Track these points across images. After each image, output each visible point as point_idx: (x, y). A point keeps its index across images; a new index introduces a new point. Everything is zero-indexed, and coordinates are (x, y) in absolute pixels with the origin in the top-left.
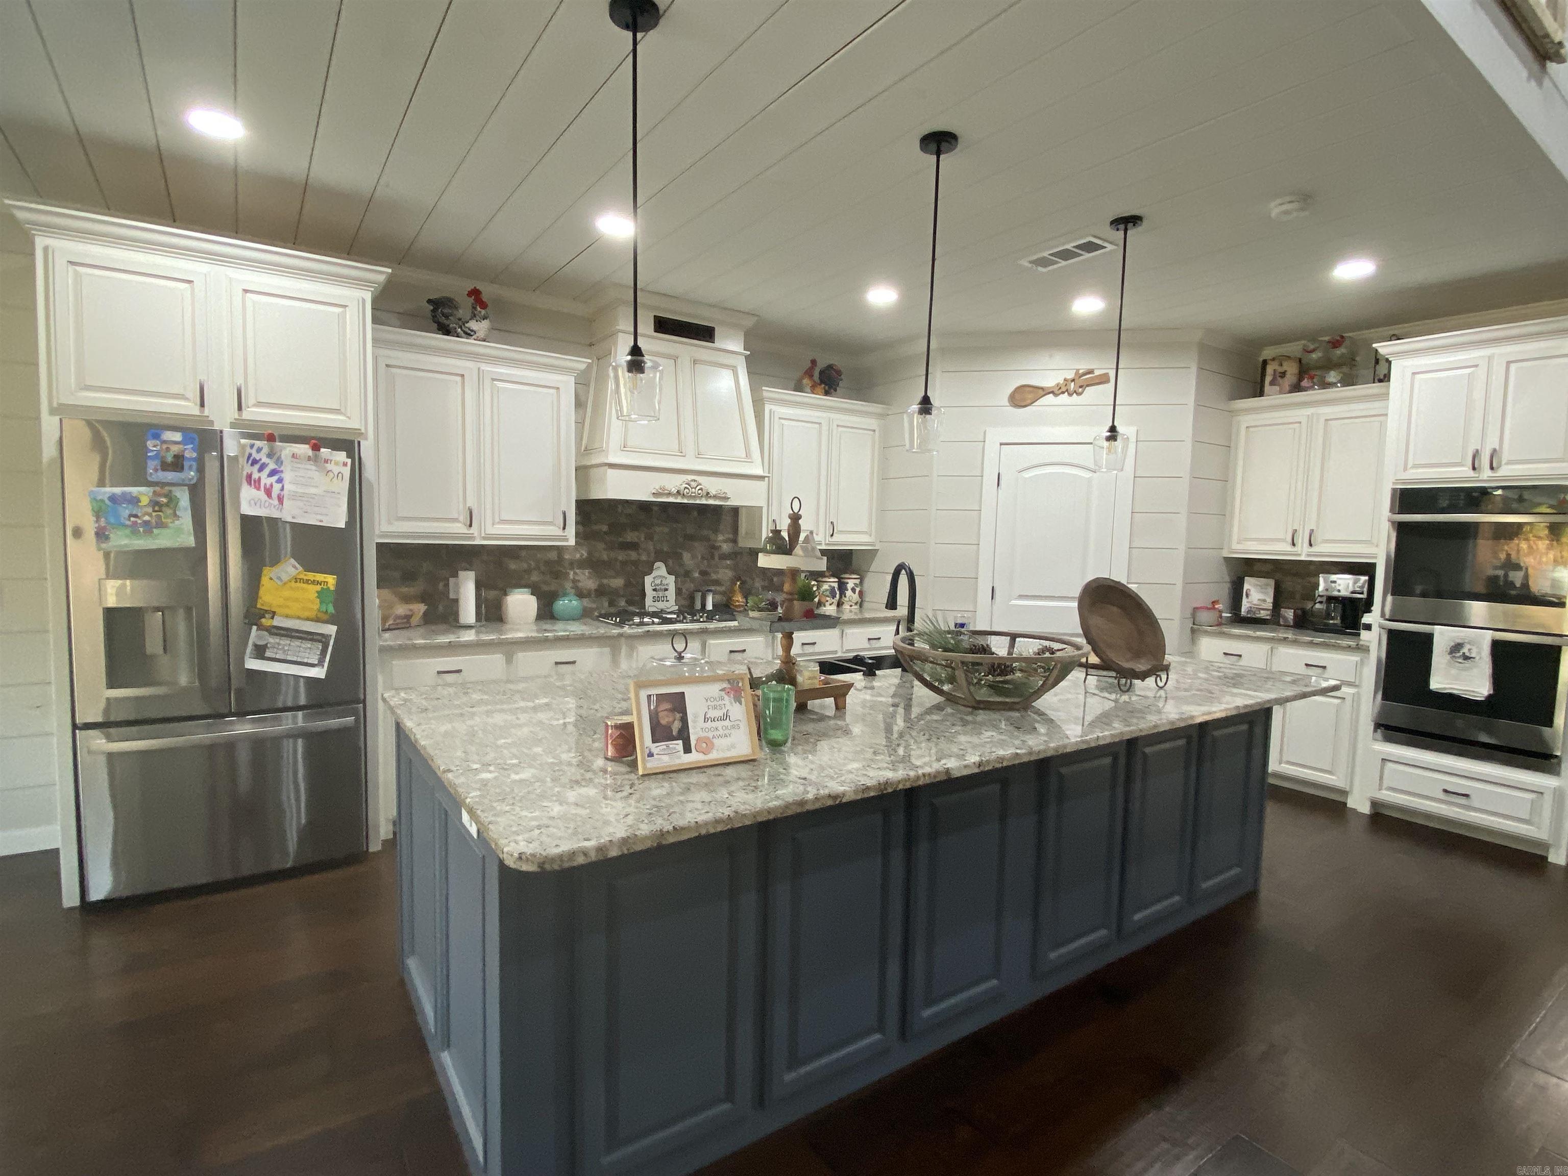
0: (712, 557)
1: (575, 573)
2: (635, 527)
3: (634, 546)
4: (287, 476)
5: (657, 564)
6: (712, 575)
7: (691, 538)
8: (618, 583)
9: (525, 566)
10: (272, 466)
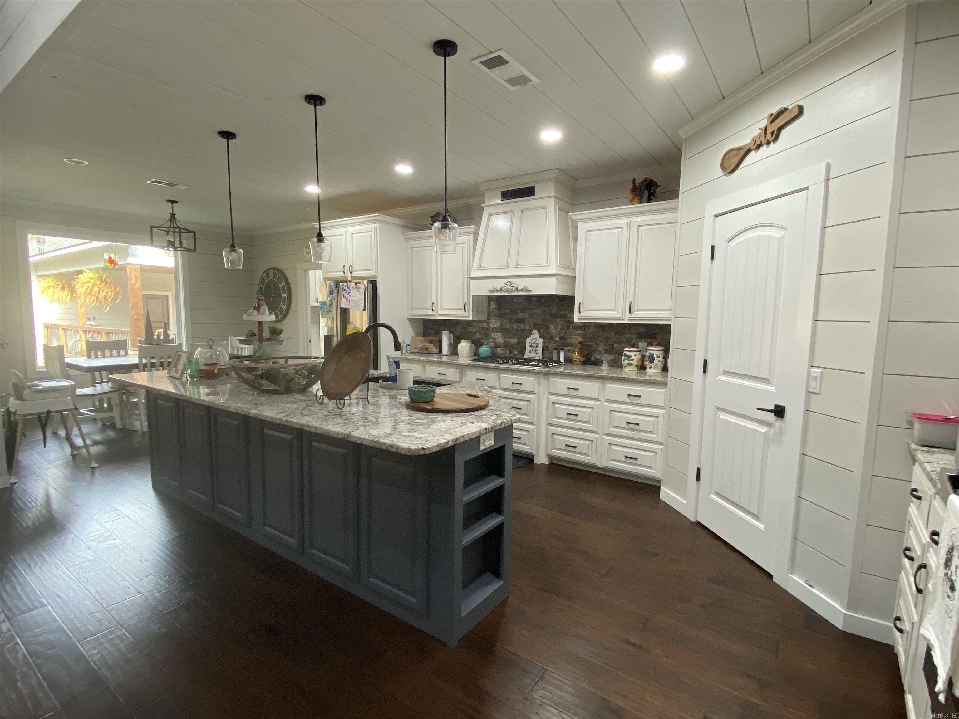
0: (568, 328)
1: (494, 335)
2: (523, 310)
3: (522, 321)
4: (351, 294)
5: (534, 332)
6: (568, 339)
7: (554, 316)
8: (514, 341)
9: (474, 330)
10: (348, 291)
